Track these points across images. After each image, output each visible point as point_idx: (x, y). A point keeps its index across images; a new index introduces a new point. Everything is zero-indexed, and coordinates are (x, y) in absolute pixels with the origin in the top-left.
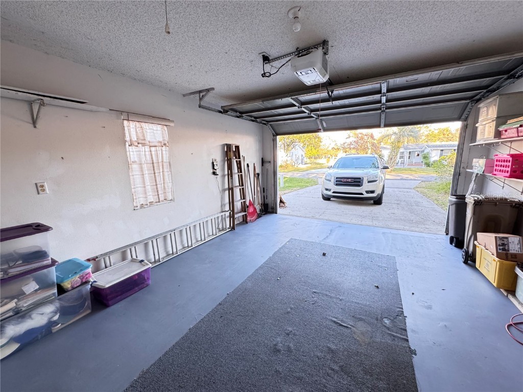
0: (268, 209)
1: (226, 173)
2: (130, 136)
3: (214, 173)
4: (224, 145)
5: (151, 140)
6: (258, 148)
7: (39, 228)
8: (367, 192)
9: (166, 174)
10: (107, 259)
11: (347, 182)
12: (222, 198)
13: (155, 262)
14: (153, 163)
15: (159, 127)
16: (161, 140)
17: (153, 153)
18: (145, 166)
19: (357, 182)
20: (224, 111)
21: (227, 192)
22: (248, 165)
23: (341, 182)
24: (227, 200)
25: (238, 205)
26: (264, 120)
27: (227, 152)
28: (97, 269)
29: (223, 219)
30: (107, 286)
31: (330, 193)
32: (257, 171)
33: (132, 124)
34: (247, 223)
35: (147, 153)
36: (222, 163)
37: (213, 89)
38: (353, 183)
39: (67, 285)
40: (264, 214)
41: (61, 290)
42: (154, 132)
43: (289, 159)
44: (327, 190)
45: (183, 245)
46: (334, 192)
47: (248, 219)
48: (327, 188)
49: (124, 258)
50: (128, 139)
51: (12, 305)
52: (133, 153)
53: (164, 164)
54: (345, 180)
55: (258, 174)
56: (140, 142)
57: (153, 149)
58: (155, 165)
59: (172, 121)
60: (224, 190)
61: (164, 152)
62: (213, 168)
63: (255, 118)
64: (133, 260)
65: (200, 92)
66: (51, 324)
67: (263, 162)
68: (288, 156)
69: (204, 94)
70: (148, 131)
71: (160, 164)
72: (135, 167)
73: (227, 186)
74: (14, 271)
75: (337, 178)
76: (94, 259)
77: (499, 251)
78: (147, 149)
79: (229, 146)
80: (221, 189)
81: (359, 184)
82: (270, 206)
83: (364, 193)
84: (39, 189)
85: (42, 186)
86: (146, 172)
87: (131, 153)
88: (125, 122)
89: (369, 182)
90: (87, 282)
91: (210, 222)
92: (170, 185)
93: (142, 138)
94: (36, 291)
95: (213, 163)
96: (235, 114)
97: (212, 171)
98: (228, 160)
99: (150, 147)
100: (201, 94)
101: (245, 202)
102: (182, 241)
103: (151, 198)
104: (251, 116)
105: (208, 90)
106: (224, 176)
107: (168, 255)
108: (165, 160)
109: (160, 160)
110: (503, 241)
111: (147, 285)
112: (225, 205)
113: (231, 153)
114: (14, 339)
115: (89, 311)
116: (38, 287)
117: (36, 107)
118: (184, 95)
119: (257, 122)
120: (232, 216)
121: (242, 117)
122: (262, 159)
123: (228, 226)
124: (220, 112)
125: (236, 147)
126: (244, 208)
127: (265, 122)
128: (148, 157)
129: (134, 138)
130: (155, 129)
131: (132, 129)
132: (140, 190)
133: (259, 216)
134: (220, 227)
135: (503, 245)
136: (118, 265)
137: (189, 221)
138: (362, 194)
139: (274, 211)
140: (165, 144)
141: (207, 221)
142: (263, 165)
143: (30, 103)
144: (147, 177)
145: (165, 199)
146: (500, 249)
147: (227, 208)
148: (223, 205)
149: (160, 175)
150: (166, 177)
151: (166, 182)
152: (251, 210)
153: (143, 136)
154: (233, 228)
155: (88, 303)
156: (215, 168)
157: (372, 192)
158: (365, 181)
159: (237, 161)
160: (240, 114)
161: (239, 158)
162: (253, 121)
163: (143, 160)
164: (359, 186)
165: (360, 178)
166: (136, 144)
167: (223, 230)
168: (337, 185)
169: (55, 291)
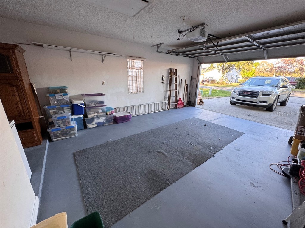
0: (191, 103)
1: (169, 83)
2: (129, 65)
3: (162, 82)
4: (169, 69)
5: (137, 67)
6: (189, 71)
7: (102, 95)
8: (260, 102)
9: (141, 81)
10: (119, 109)
11: (247, 94)
12: (166, 95)
13: (134, 115)
14: (137, 76)
15: (140, 61)
16: (140, 67)
17: (137, 72)
18: (133, 77)
19: (254, 94)
20: (169, 53)
21: (168, 92)
22: (182, 80)
23: (242, 93)
24: (168, 96)
25: (173, 99)
26: (193, 56)
27: (170, 72)
28: (116, 112)
29: (165, 105)
30: (118, 116)
31: (234, 100)
32: (187, 83)
33: (130, 60)
34: (177, 108)
35: (135, 72)
36: (167, 78)
37: (163, 43)
38: (251, 95)
39: (108, 113)
40: (188, 106)
41: (107, 114)
42: (138, 63)
43: (225, 78)
44: (233, 98)
45: (145, 112)
46: (236, 100)
47: (178, 106)
48: (233, 96)
49: (124, 111)
50: (128, 66)
51: (96, 114)
52: (130, 72)
53: (141, 77)
54: (246, 93)
55: (188, 85)
56: (133, 67)
57: (137, 70)
58: (137, 77)
59: (146, 59)
60: (167, 91)
61: (141, 72)
62: (162, 80)
63: (187, 55)
64: (126, 112)
65: (158, 45)
66: (104, 123)
67: (192, 78)
68: (225, 76)
69: (159, 45)
70: (136, 63)
71: (139, 77)
72: (130, 77)
73: (168, 89)
74: (97, 105)
75: (240, 91)
76: (115, 108)
77: (297, 134)
78: (135, 70)
79: (171, 69)
80: (165, 90)
81: (255, 96)
82: (192, 102)
83: (258, 102)
84: (103, 83)
85: (104, 82)
86: (134, 80)
87: (129, 72)
88: (128, 60)
89: (263, 95)
90: (113, 114)
91: (158, 104)
92: (142, 86)
93: (133, 66)
94: (101, 112)
95: (162, 77)
96: (175, 54)
97: (162, 81)
98: (170, 76)
99: (136, 69)
100: (158, 46)
101: (177, 98)
102: (145, 110)
103: (135, 91)
104: (185, 54)
105: (161, 44)
106: (167, 84)
107: (139, 114)
108: (141, 75)
109: (139, 75)
110: (302, 129)
111: (130, 121)
112: (166, 98)
113: (172, 73)
114: (96, 123)
115: (113, 123)
116: (101, 111)
117: (104, 56)
118: (152, 46)
119: (188, 57)
120: (169, 104)
121: (179, 55)
122: (191, 77)
123: (167, 108)
124: (167, 53)
125: (175, 70)
126: (177, 101)
127: (193, 57)
128: (135, 74)
129: (131, 66)
130: (138, 62)
131: (130, 62)
132: (131, 86)
133: (184, 106)
134: (163, 108)
135: (301, 131)
136: (122, 112)
137: (149, 102)
138: (256, 103)
139: (194, 105)
140: (142, 69)
141: (157, 104)
142: (191, 80)
143: (102, 55)
144: (134, 82)
145: (140, 92)
146: (298, 134)
147: (167, 99)
148: (165, 98)
149: (139, 81)
150: (141, 82)
151: (141, 84)
152: (180, 102)
153: (134, 65)
154: (169, 109)
155: (113, 121)
156: (163, 80)
157: (265, 102)
158: (260, 94)
159: (175, 77)
160: (178, 54)
161: (177, 76)
162: (185, 56)
163: (133, 75)
164: (255, 97)
165: (257, 92)
166: (131, 68)
167: (164, 109)
168: (239, 95)
169: (105, 114)
